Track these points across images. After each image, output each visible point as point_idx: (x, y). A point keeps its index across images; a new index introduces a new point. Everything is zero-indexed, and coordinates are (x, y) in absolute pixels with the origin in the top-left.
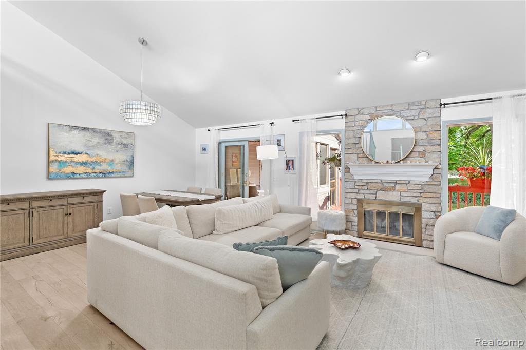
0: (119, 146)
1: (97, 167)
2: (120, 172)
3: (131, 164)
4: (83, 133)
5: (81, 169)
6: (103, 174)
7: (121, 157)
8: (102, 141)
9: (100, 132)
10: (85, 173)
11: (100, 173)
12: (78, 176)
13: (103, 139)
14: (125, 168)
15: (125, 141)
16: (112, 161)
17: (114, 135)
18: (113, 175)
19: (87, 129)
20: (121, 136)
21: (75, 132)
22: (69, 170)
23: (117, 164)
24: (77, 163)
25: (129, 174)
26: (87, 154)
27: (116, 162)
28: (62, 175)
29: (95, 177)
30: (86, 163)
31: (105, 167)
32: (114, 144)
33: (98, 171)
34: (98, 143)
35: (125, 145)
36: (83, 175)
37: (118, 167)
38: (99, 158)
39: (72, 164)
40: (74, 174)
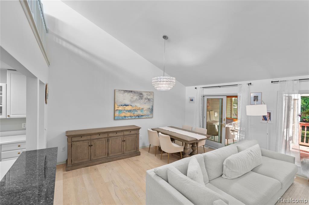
0: (146, 100)
1: (136, 113)
2: (146, 115)
3: (152, 110)
4: (130, 94)
5: (128, 114)
6: (138, 116)
7: (146, 106)
8: (138, 97)
9: (137, 93)
10: (130, 116)
11: (137, 116)
12: (127, 118)
13: (139, 97)
14: (149, 113)
15: (149, 97)
16: (143, 109)
17: (144, 94)
18: (143, 117)
19: (131, 91)
20: (147, 94)
21: (126, 94)
22: (123, 115)
23: (145, 111)
24: (127, 111)
25: (150, 116)
26: (131, 105)
27: (144, 110)
28: (120, 118)
29: (135, 119)
30: (131, 111)
31: (139, 113)
32: (143, 99)
33: (136, 115)
34: (136, 99)
35: (149, 100)
36: (129, 118)
37: (145, 113)
38: (136, 107)
39: (125, 111)
40: (125, 117)
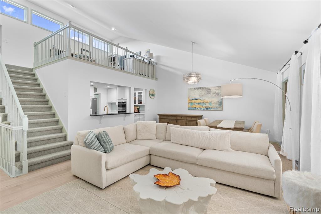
0: (214, 94)
1: (204, 105)
2: (215, 108)
3: (221, 103)
4: (199, 90)
5: (198, 106)
6: (207, 108)
7: (215, 100)
8: (206, 92)
9: (205, 89)
10: (200, 108)
11: (205, 108)
12: (197, 109)
13: (207, 92)
14: (217, 106)
15: (217, 91)
16: (211, 102)
17: (212, 89)
18: (211, 110)
19: (200, 88)
20: (215, 89)
21: (196, 90)
22: (194, 106)
23: (213, 104)
24: (197, 103)
25: (220, 109)
26: (200, 99)
27: (213, 103)
28: (192, 109)
29: (203, 110)
30: (200, 104)
31: (207, 105)
32: (211, 93)
33: (204, 107)
34: (205, 94)
35: (217, 94)
36: (199, 109)
37: (213, 105)
38: (205, 101)
39: (195, 104)
40: (195, 108)
